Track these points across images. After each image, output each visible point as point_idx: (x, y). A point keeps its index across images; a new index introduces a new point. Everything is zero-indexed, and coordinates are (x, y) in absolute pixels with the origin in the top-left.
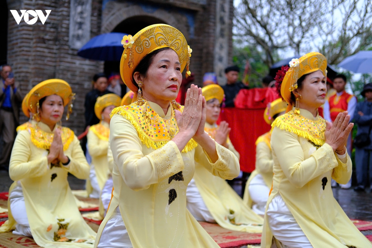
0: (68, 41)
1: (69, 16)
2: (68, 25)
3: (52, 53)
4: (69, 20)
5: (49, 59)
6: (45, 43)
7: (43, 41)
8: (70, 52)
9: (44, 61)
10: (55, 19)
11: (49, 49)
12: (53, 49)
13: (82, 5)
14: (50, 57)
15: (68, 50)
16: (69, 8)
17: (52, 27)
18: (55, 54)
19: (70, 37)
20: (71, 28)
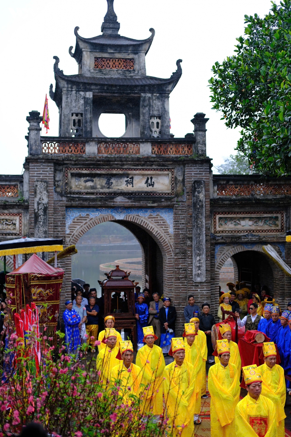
0: (192, 278)
1: (192, 263)
2: (192, 269)
3: (184, 285)
4: (192, 266)
5: (182, 289)
6: (179, 280)
7: (178, 279)
8: (194, 284)
9: (179, 290)
10: (185, 266)
11: (182, 283)
12: (185, 283)
13: (200, 255)
14: (183, 288)
15: (193, 283)
16: (192, 259)
17: (183, 271)
18: (186, 285)
19: (193, 275)
20: (194, 270)
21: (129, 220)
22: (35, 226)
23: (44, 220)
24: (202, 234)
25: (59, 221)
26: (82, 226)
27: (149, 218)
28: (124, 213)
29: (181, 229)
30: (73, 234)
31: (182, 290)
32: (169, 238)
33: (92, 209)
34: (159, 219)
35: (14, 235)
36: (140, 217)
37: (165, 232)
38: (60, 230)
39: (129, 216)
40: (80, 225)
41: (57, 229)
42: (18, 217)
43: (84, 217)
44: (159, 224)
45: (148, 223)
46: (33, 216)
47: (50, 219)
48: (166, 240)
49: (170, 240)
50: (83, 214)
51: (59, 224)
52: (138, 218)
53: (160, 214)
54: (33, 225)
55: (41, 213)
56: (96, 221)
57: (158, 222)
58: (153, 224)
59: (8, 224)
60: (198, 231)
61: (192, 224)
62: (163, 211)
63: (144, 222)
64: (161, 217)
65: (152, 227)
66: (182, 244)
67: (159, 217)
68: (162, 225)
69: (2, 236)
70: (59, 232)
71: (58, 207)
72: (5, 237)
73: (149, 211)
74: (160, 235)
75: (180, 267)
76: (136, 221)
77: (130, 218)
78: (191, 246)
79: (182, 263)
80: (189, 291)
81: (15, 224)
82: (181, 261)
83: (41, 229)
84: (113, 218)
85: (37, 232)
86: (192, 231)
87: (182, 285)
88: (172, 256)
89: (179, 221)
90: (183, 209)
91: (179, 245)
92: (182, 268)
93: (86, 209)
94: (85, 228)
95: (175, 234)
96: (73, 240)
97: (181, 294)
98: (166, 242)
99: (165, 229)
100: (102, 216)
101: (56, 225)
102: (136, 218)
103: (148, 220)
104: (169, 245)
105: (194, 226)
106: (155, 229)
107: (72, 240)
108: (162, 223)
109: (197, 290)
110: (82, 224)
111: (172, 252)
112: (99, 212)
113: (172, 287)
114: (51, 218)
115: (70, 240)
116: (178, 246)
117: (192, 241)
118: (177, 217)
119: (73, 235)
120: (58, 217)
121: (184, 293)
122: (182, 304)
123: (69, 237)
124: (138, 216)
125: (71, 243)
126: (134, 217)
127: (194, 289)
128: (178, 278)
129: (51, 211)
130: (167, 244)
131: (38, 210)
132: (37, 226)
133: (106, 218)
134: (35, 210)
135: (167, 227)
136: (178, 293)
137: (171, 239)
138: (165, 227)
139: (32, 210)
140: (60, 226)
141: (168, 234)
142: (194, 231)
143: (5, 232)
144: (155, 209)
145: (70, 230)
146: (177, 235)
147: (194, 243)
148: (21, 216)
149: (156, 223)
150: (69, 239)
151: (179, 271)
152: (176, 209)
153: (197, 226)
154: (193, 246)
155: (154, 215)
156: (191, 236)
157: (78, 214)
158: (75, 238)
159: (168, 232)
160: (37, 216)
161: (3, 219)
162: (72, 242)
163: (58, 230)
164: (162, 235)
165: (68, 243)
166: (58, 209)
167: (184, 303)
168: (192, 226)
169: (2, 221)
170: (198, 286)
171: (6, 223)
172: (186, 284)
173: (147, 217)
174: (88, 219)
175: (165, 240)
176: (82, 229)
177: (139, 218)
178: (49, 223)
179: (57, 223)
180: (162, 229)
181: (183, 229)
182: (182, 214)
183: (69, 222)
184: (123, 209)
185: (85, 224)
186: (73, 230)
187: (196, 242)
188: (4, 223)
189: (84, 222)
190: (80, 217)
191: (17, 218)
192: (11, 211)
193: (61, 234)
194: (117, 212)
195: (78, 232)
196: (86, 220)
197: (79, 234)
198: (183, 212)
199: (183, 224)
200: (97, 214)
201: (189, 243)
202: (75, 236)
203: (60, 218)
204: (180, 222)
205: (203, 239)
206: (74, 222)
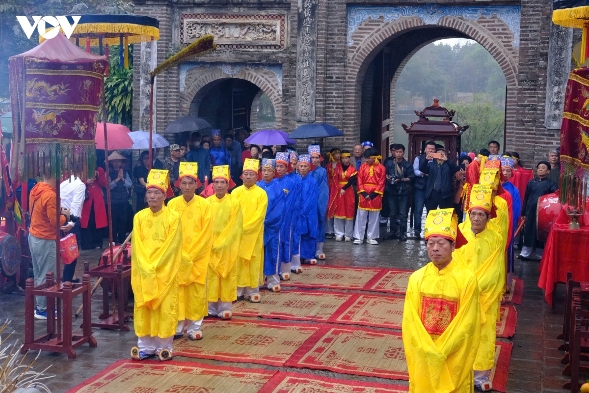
0: (543, 122)
1: (545, 98)
2: (544, 106)
3: (531, 134)
4: (545, 102)
5: (528, 140)
6: (523, 125)
7: (522, 123)
8: (546, 133)
9: (523, 142)
10: (534, 101)
11: (528, 130)
12: (532, 130)
13: (559, 84)
14: (530, 138)
15: (544, 131)
16: (545, 90)
17: (531, 110)
18: (535, 134)
19: (546, 118)
20: (547, 109)
21: (447, 25)
22: (298, 33)
23: (311, 24)
24: (567, 48)
25: (336, 26)
26: (372, 35)
27: (479, 22)
28: (439, 14)
29: (531, 40)
30: (358, 47)
31: (527, 142)
32: (511, 56)
33: (387, 9)
34: (496, 23)
35: (272, 47)
36: (464, 20)
37: (505, 46)
38: (337, 40)
39: (447, 19)
40: (370, 33)
41: (332, 38)
42: (280, 21)
43: (376, 21)
44: (497, 32)
45: (477, 29)
46: (296, 18)
47: (319, 23)
48: (507, 59)
49: (513, 59)
50: (375, 16)
51: (336, 32)
52: (461, 23)
53: (498, 16)
54: (295, 31)
55: (307, 13)
56: (394, 27)
57: (494, 30)
58: (485, 32)
59: (266, 32)
60: (559, 43)
61: (549, 30)
62: (504, 10)
63: (471, 28)
64: (499, 21)
65: (483, 37)
66: (531, 65)
67: (496, 20)
68: (500, 34)
69: (257, 50)
70: (335, 43)
71: (336, 5)
72: (261, 50)
73: (480, 10)
74: (496, 51)
75: (526, 103)
76: (457, 28)
77: (448, 22)
78: (546, 68)
79: (530, 97)
80: (537, 143)
81: (275, 32)
82: (529, 93)
83: (307, 38)
84: (421, 22)
85: (301, 43)
86: (548, 43)
87: (528, 134)
88: (515, 85)
89: (528, 27)
90: (538, 7)
91: (527, 67)
92: (528, 106)
93: (379, 9)
94: (377, 38)
95: (521, 48)
96: (358, 56)
97: (524, 148)
98: (507, 62)
99: (506, 40)
100: (404, 19)
101: (331, 32)
102: (458, 22)
103: (477, 26)
104: (511, 66)
105: (553, 34)
106: (488, 41)
107: (356, 57)
108: (501, 31)
109: (552, 143)
110: (372, 32)
111: (515, 79)
112: (399, 13)
113: (512, 137)
114: (322, 21)
115: (354, 57)
116: (523, 69)
117: (546, 60)
118: (527, 20)
119: (359, 49)
120: (334, 20)
121: (530, 146)
122: (526, 164)
123: (353, 52)
124: (462, 18)
125: (354, 61)
126: (454, 20)
127: (545, 141)
128: (522, 121)
129: (322, 10)
130: (508, 65)
131: (304, 9)
132: (301, 34)
133: (410, 22)
134: (298, 9)
135: (509, 37)
136: (521, 145)
137: (514, 57)
138: (505, 37)
139: (294, 10)
140: (337, 35)
141: (511, 49)
142: (552, 42)
143: (261, 43)
144: (489, 8)
145: (355, 40)
146: (523, 50)
147: (551, 63)
148: (283, 20)
149: (490, 30)
150: (353, 54)
151: (524, 110)
152: (524, 7)
153: (558, 34)
154: (548, 68)
155: (488, 17)
156: (545, 51)
157: (367, 16)
158: (361, 53)
159: (511, 46)
160: (301, 19)
161: (258, 24)
162: (356, 60)
163: (333, 40)
164: (500, 50)
165: (350, 61)
166: (335, 7)
167: (531, 162)
168: (549, 34)
169: (257, 27)
170: (553, 135)
171: (263, 31)
172: (534, 132)
173: (475, 21)
174: (382, 25)
175: (504, 59)
176: (371, 39)
177: (463, 22)
178: (318, 29)
179: (333, 30)
180: (500, 40)
181: (535, 40)
182: (535, 15)
183: (353, 29)
184: (437, 7)
185: (376, 32)
186: (358, 40)
187: (553, 61)
188: (261, 31)
189: (376, 28)
190: (370, 21)
191: (278, 22)
192: (270, 11)
193: (338, 46)
194: (428, 13)
195: (366, 44)
196: (379, 25)
197: (367, 48)
198: (537, 11)
199: (535, 31)
200: (396, 16)
201: (542, 62)
202: (361, 50)
203: (337, 22)
204: (530, 29)
205: (566, 57)
206: (360, 29)
